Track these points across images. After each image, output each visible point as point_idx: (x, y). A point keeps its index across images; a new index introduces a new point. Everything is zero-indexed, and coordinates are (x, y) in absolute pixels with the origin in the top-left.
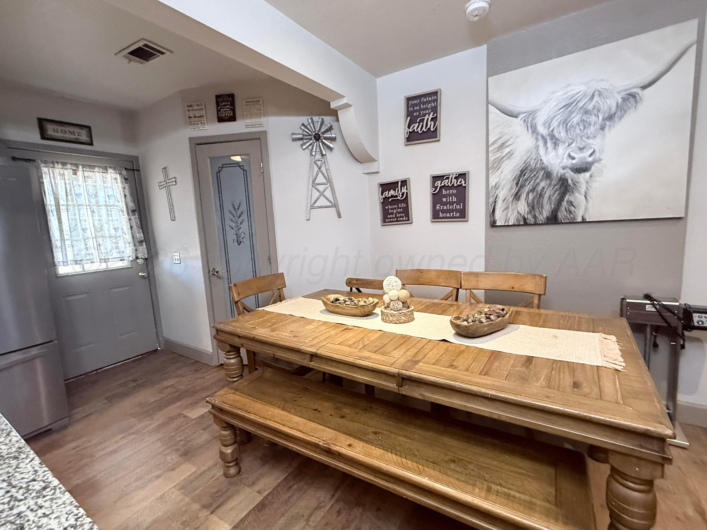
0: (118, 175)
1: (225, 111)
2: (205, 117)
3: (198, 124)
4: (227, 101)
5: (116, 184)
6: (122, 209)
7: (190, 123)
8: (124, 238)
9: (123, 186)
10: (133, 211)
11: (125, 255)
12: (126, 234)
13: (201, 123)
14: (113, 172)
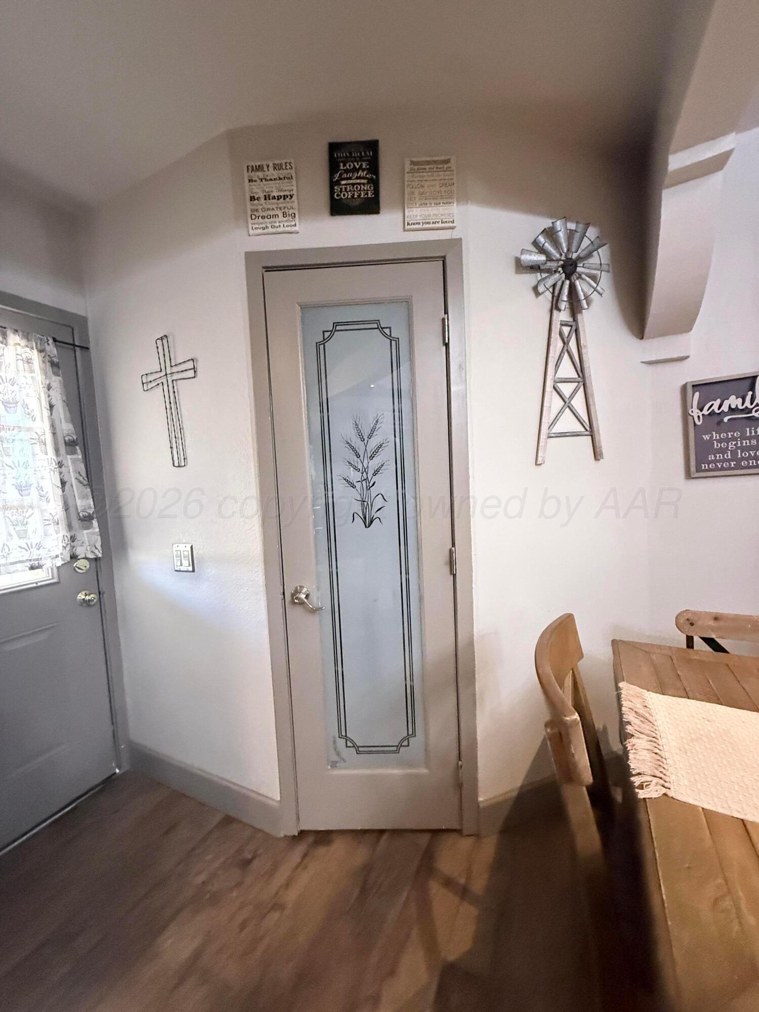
0: (35, 352)
1: (353, 185)
2: (294, 198)
3: (276, 216)
4: (361, 159)
5: (28, 375)
6: (43, 438)
7: (254, 214)
8: (42, 511)
9: (48, 382)
10: (71, 445)
11: (43, 553)
12: (48, 502)
13: (284, 215)
14: (23, 342)
